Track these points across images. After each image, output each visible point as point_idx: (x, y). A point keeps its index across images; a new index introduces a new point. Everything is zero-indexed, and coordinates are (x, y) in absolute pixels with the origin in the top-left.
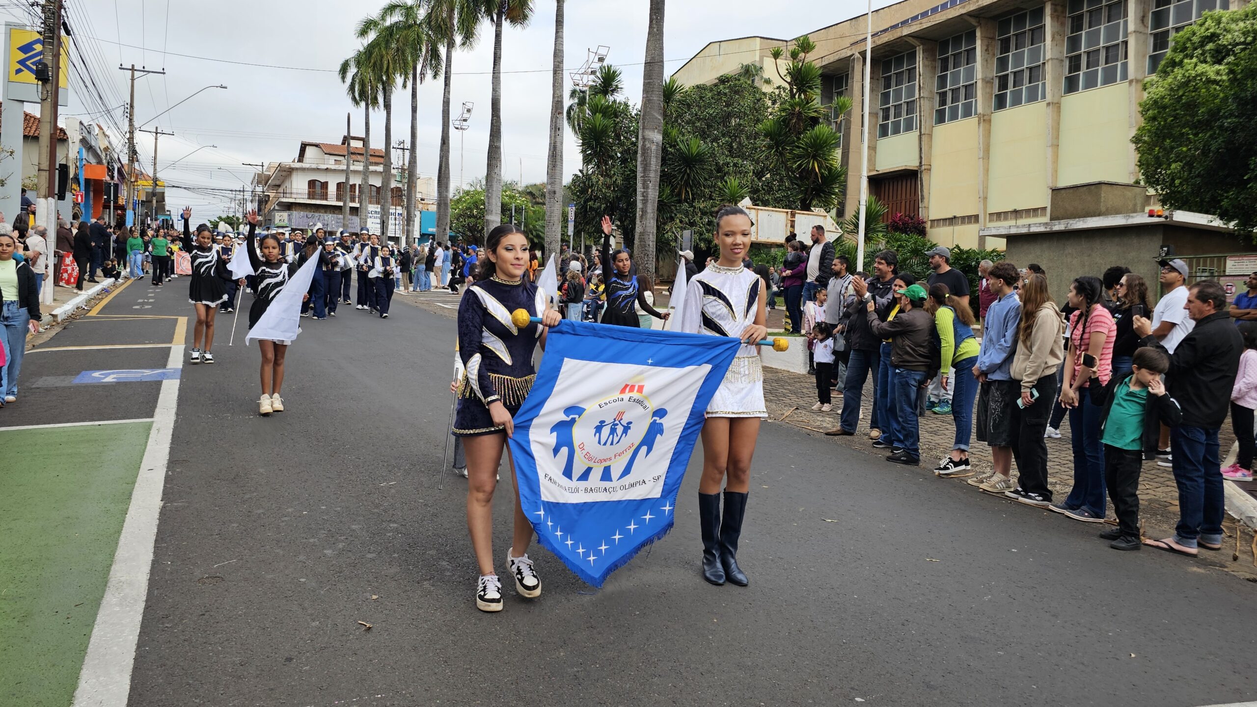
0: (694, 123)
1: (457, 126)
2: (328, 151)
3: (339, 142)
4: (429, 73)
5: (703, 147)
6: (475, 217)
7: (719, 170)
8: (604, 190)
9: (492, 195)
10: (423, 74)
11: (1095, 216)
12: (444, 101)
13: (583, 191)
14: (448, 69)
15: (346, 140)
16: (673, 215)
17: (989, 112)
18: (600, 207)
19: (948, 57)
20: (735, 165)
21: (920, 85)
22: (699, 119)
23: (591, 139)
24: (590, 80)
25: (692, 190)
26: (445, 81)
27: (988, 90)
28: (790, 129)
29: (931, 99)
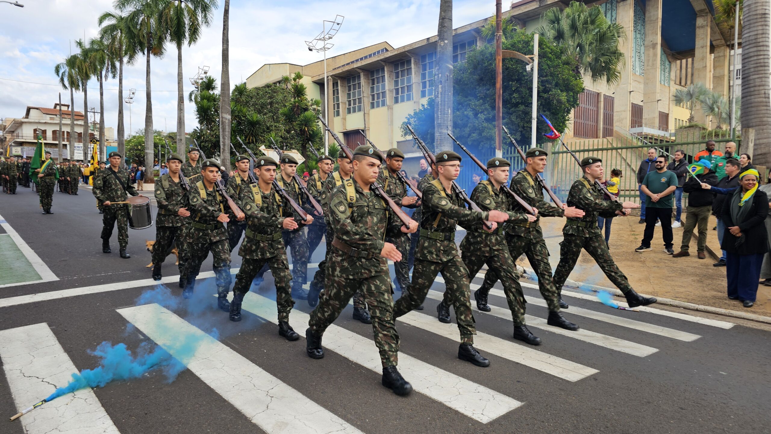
0: (254, 106)
4: (110, 75)
5: (259, 118)
6: (140, 150)
7: (268, 128)
8: (210, 137)
9: (148, 138)
10: (106, 77)
12: (119, 90)
14: (122, 74)
15: (57, 106)
20: (275, 126)
21: (362, 91)
22: (257, 104)
23: (202, 112)
25: (254, 139)
26: (120, 80)
28: (294, 113)
29: (368, 97)
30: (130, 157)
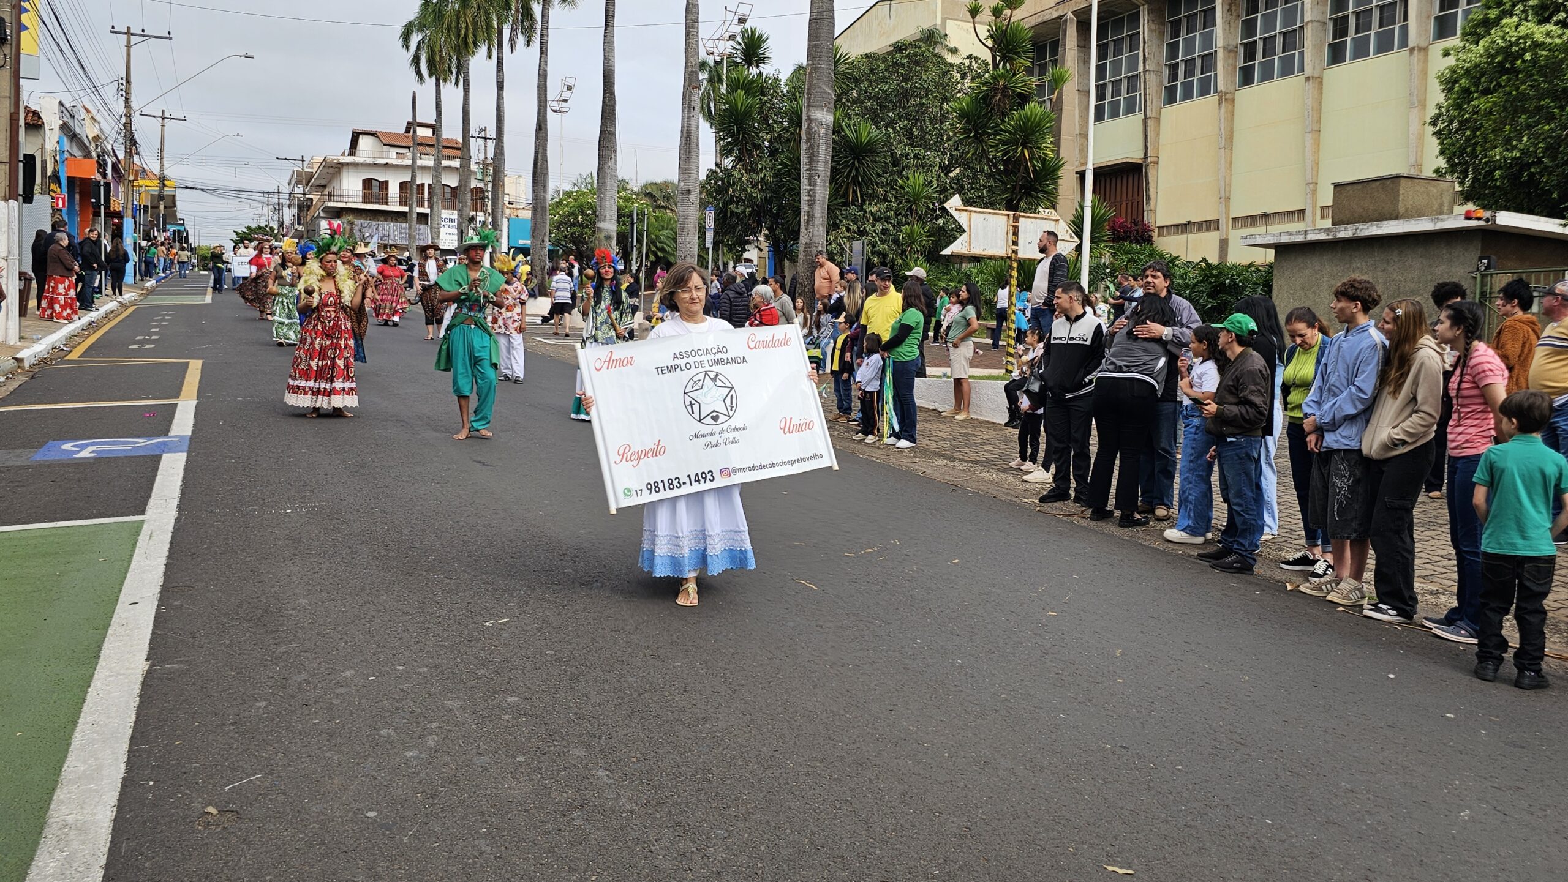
0: (862, 103)
1: (554, 108)
2: (388, 141)
3: (403, 131)
4: (521, 39)
5: (875, 134)
6: (581, 225)
7: (896, 162)
8: (749, 190)
9: (605, 196)
10: (512, 40)
11: (1391, 219)
12: (539, 74)
13: (721, 190)
14: (545, 32)
15: (411, 126)
16: (838, 221)
17: (1232, 89)
18: (744, 212)
19: (1180, 20)
20: (916, 156)
21: (1144, 55)
22: (870, 98)
23: (732, 122)
24: (726, 48)
25: (861, 190)
26: (541, 48)
27: (1230, 61)
28: (992, 109)
29: (1158, 73)
30: (556, 243)
